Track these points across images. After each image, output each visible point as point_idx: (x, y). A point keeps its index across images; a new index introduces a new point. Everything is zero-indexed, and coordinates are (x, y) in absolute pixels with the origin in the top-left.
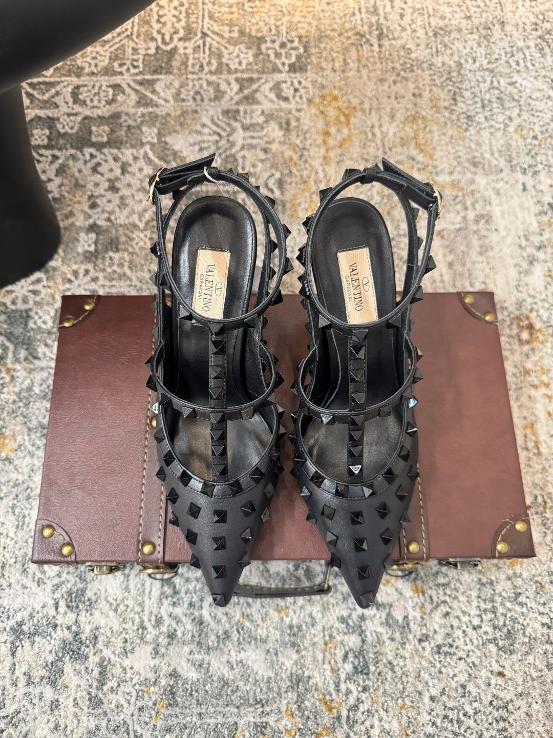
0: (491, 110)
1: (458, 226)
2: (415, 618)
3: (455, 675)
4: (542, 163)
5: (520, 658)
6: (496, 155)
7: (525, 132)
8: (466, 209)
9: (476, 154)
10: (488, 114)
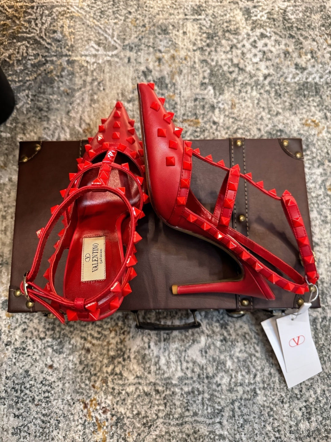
0: (118, 7)
1: (79, 87)
2: (5, 332)
3: (23, 366)
4: (144, 44)
5: (65, 356)
6: (115, 39)
7: (138, 22)
8: (86, 75)
9: (102, 38)
10: (115, 9)
